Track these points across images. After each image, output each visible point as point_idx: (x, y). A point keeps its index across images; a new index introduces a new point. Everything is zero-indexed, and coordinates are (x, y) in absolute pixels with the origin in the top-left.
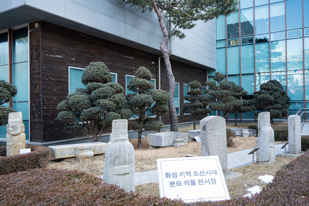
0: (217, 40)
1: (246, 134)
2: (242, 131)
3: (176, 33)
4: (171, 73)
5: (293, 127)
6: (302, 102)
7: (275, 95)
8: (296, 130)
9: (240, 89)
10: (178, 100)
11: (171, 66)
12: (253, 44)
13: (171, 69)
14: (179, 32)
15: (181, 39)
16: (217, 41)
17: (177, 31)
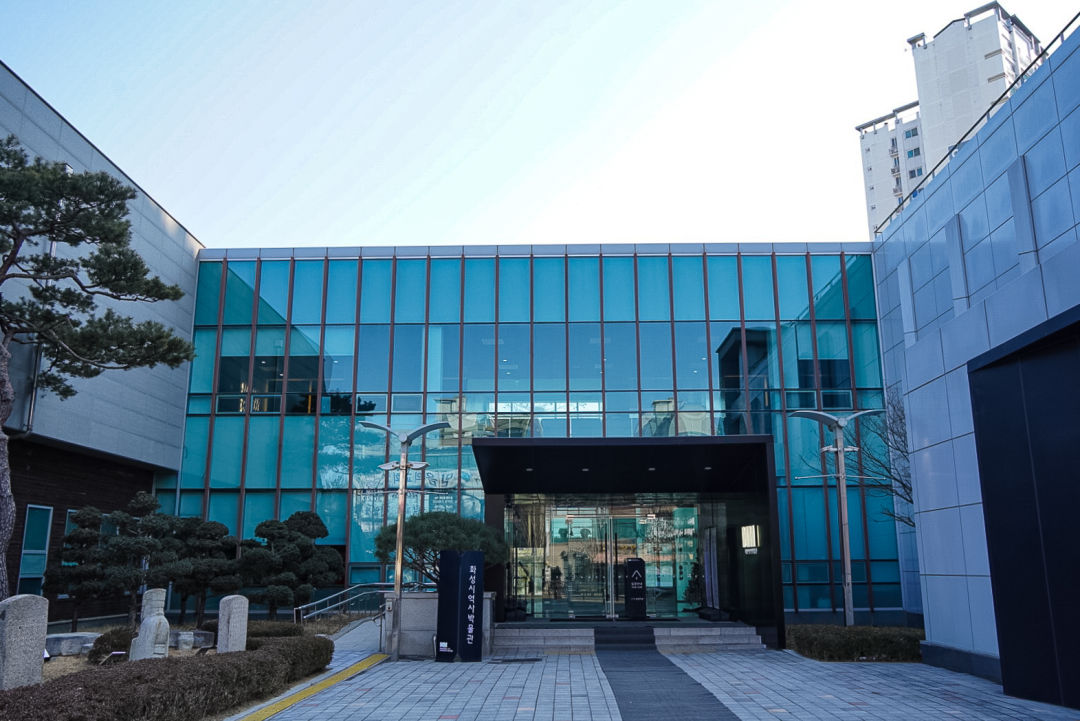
0: (192, 392)
1: (186, 643)
2: (178, 635)
3: (51, 381)
4: (9, 491)
5: (226, 618)
6: (379, 568)
7: (285, 551)
8: (232, 624)
9: (218, 531)
10: (43, 557)
11: (12, 476)
12: (279, 415)
13: (9, 481)
14: (61, 381)
15: (62, 400)
16: (190, 394)
17: (55, 378)
